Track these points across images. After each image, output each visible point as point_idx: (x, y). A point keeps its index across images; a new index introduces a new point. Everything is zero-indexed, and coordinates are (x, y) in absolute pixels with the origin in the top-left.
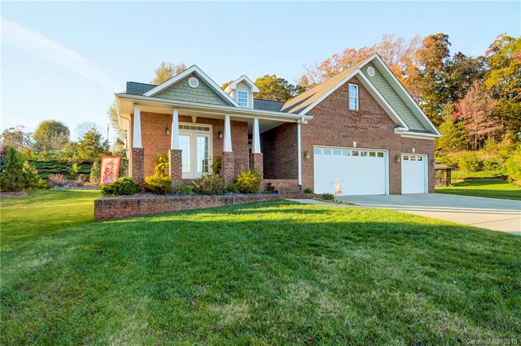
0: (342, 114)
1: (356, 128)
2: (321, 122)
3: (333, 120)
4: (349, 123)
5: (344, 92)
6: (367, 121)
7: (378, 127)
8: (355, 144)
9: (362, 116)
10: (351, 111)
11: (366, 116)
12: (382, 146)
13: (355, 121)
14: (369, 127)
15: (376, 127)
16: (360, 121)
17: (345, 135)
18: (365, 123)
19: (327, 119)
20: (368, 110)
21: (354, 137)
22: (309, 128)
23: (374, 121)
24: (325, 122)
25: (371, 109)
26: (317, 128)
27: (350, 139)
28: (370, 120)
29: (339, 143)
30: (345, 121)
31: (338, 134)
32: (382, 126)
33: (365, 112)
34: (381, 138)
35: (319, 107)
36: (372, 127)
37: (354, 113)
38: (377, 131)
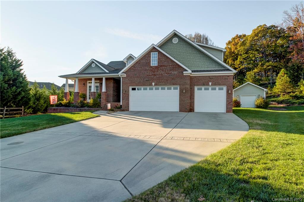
0: (146, 69)
1: (155, 75)
2: (134, 75)
3: (141, 73)
4: (150, 73)
5: (147, 58)
6: (163, 71)
7: (171, 73)
8: (153, 84)
9: (159, 68)
10: (151, 67)
11: (161, 68)
12: (173, 84)
13: (154, 72)
14: (164, 74)
15: (169, 73)
16: (158, 71)
17: (147, 79)
18: (161, 72)
19: (136, 73)
20: (163, 65)
21: (153, 80)
22: (127, 78)
23: (168, 70)
24: (135, 75)
25: (166, 63)
26: (131, 78)
27: (151, 82)
28: (164, 70)
29: (144, 84)
30: (148, 73)
31: (143, 79)
32: (174, 72)
33: (161, 65)
34: (173, 79)
35: (133, 68)
36: (166, 73)
37: (154, 68)
38: (169, 75)
